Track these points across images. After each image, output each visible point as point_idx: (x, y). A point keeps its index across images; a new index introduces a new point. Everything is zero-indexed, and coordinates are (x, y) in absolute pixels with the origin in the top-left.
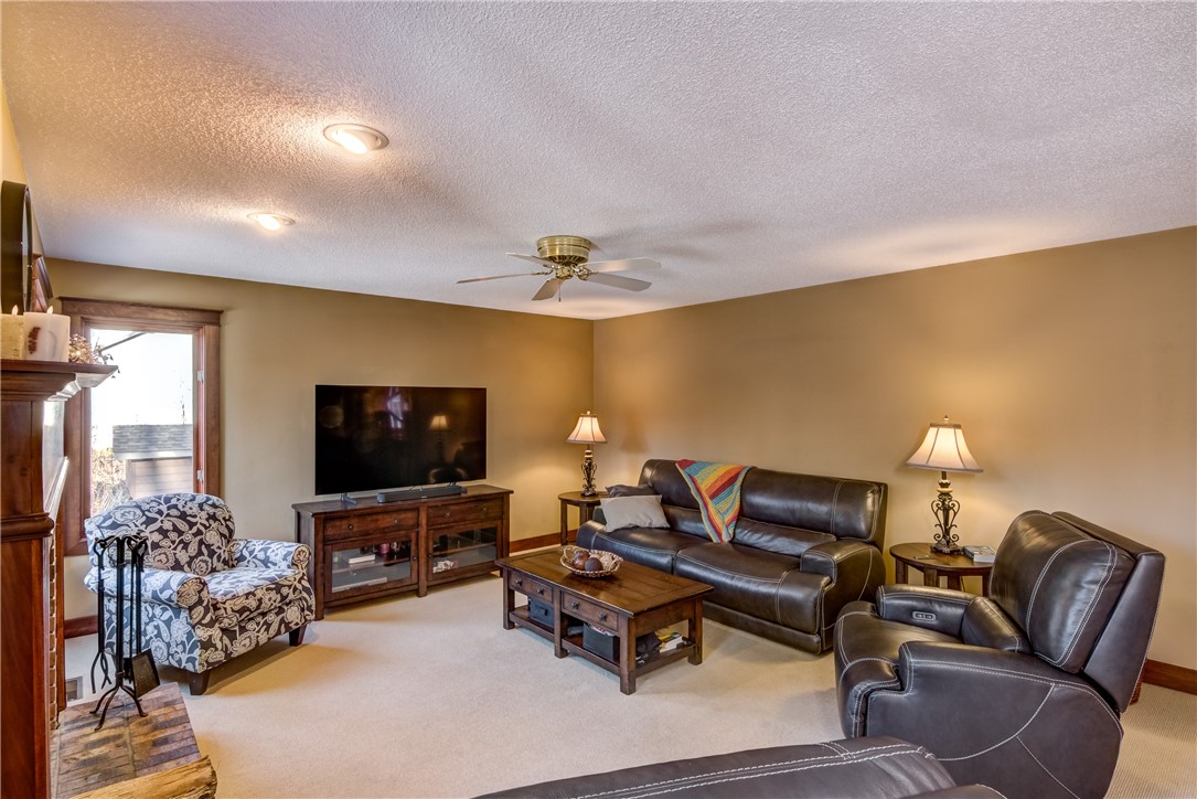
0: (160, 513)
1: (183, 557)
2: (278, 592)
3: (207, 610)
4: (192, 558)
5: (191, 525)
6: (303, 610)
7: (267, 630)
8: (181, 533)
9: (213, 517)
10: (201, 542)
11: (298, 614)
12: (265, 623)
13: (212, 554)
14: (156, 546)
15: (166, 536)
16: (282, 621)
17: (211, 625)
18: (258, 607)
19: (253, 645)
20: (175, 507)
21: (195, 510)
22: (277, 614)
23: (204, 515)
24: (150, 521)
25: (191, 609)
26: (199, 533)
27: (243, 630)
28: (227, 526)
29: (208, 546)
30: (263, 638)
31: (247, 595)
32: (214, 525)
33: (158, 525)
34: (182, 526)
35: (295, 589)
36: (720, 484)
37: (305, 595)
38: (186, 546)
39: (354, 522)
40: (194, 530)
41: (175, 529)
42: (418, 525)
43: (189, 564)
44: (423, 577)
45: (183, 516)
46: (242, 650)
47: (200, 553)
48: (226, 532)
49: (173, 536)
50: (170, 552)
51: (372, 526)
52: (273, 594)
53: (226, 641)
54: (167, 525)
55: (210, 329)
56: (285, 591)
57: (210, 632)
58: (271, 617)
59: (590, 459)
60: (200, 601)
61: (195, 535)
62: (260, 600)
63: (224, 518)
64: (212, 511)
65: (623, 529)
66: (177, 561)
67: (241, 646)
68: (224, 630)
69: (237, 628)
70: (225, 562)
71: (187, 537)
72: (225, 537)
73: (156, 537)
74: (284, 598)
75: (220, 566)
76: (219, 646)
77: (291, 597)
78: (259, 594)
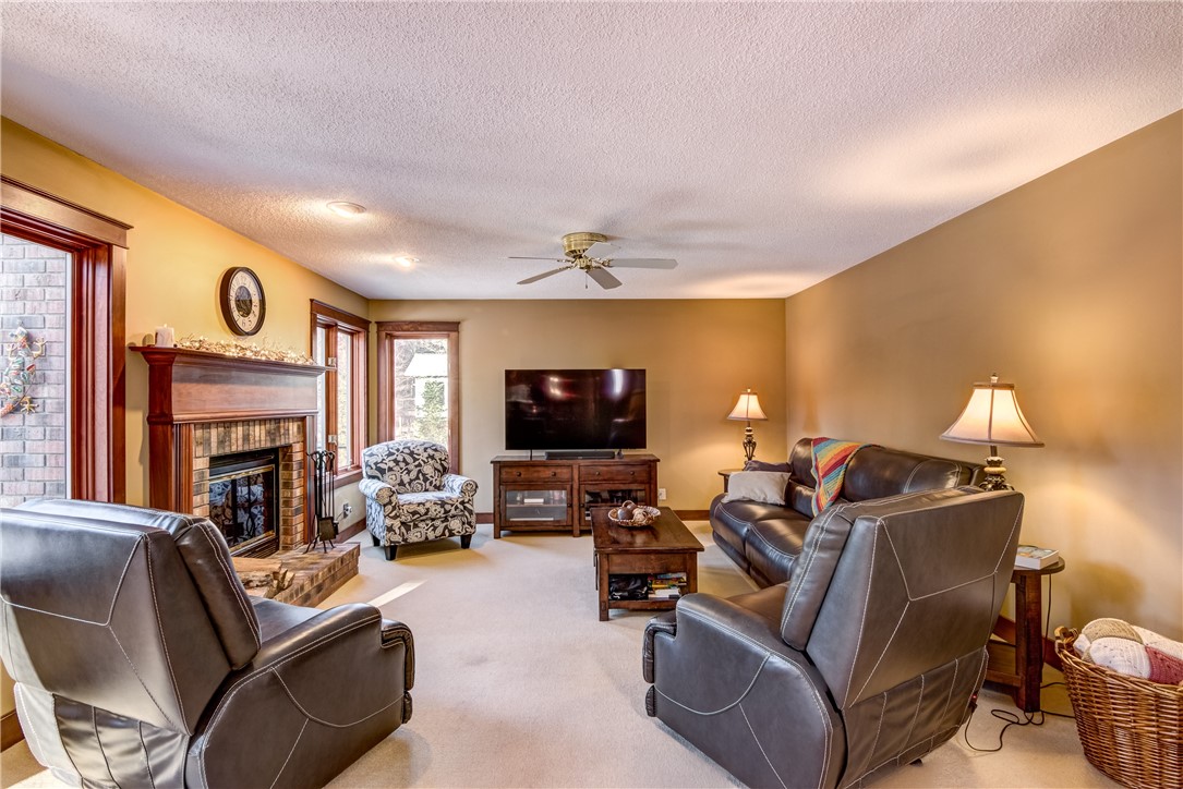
0: (398, 450)
1: (406, 479)
2: (442, 506)
3: (394, 508)
4: (411, 481)
5: (415, 460)
6: (464, 523)
7: (434, 530)
8: (407, 464)
9: (432, 457)
10: (419, 471)
11: (460, 525)
12: (433, 525)
13: (426, 480)
14: (390, 469)
15: (397, 464)
16: (446, 527)
17: (396, 517)
18: (426, 514)
19: (423, 538)
20: (409, 448)
21: (421, 451)
22: (443, 522)
23: (426, 455)
24: (391, 454)
25: (385, 506)
26: (420, 465)
27: (416, 526)
28: (442, 464)
29: (424, 475)
30: (431, 536)
31: (419, 504)
32: (431, 462)
33: (395, 457)
34: (409, 459)
35: (456, 508)
36: (834, 461)
37: (467, 514)
38: (409, 472)
39: (522, 470)
40: (417, 463)
41: (404, 461)
42: (572, 479)
43: (410, 484)
44: (576, 521)
45: (411, 454)
46: (415, 540)
47: (417, 478)
48: (440, 468)
49: (402, 465)
50: (398, 474)
51: (536, 475)
52: (438, 507)
53: (403, 529)
54: (400, 458)
55: (453, 334)
56: (448, 507)
57: (393, 522)
58: (437, 523)
59: (750, 436)
60: (390, 503)
61: (416, 466)
62: (428, 509)
63: (440, 459)
64: (432, 453)
65: (738, 501)
66: (402, 480)
67: (414, 536)
68: (403, 523)
69: (412, 524)
70: (435, 486)
71: (411, 467)
72: (439, 471)
73: (392, 464)
74: (446, 512)
75: (432, 488)
76: (397, 531)
77: (453, 512)
78: (428, 505)
